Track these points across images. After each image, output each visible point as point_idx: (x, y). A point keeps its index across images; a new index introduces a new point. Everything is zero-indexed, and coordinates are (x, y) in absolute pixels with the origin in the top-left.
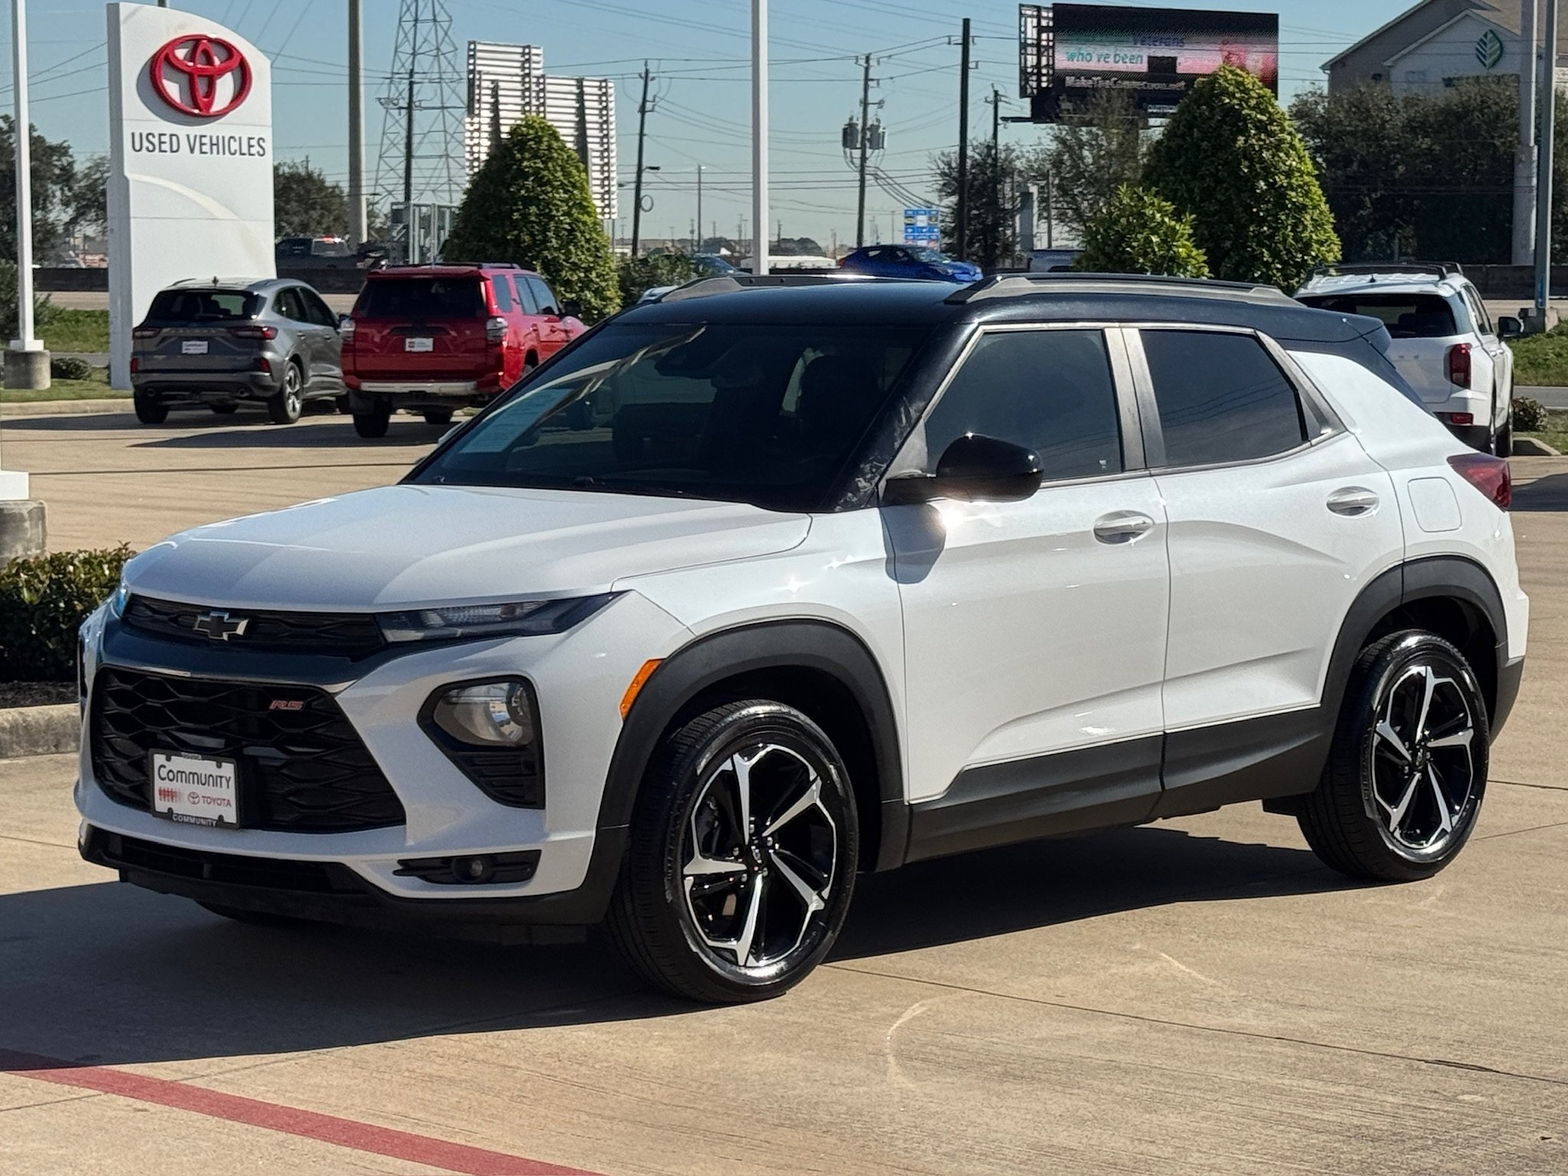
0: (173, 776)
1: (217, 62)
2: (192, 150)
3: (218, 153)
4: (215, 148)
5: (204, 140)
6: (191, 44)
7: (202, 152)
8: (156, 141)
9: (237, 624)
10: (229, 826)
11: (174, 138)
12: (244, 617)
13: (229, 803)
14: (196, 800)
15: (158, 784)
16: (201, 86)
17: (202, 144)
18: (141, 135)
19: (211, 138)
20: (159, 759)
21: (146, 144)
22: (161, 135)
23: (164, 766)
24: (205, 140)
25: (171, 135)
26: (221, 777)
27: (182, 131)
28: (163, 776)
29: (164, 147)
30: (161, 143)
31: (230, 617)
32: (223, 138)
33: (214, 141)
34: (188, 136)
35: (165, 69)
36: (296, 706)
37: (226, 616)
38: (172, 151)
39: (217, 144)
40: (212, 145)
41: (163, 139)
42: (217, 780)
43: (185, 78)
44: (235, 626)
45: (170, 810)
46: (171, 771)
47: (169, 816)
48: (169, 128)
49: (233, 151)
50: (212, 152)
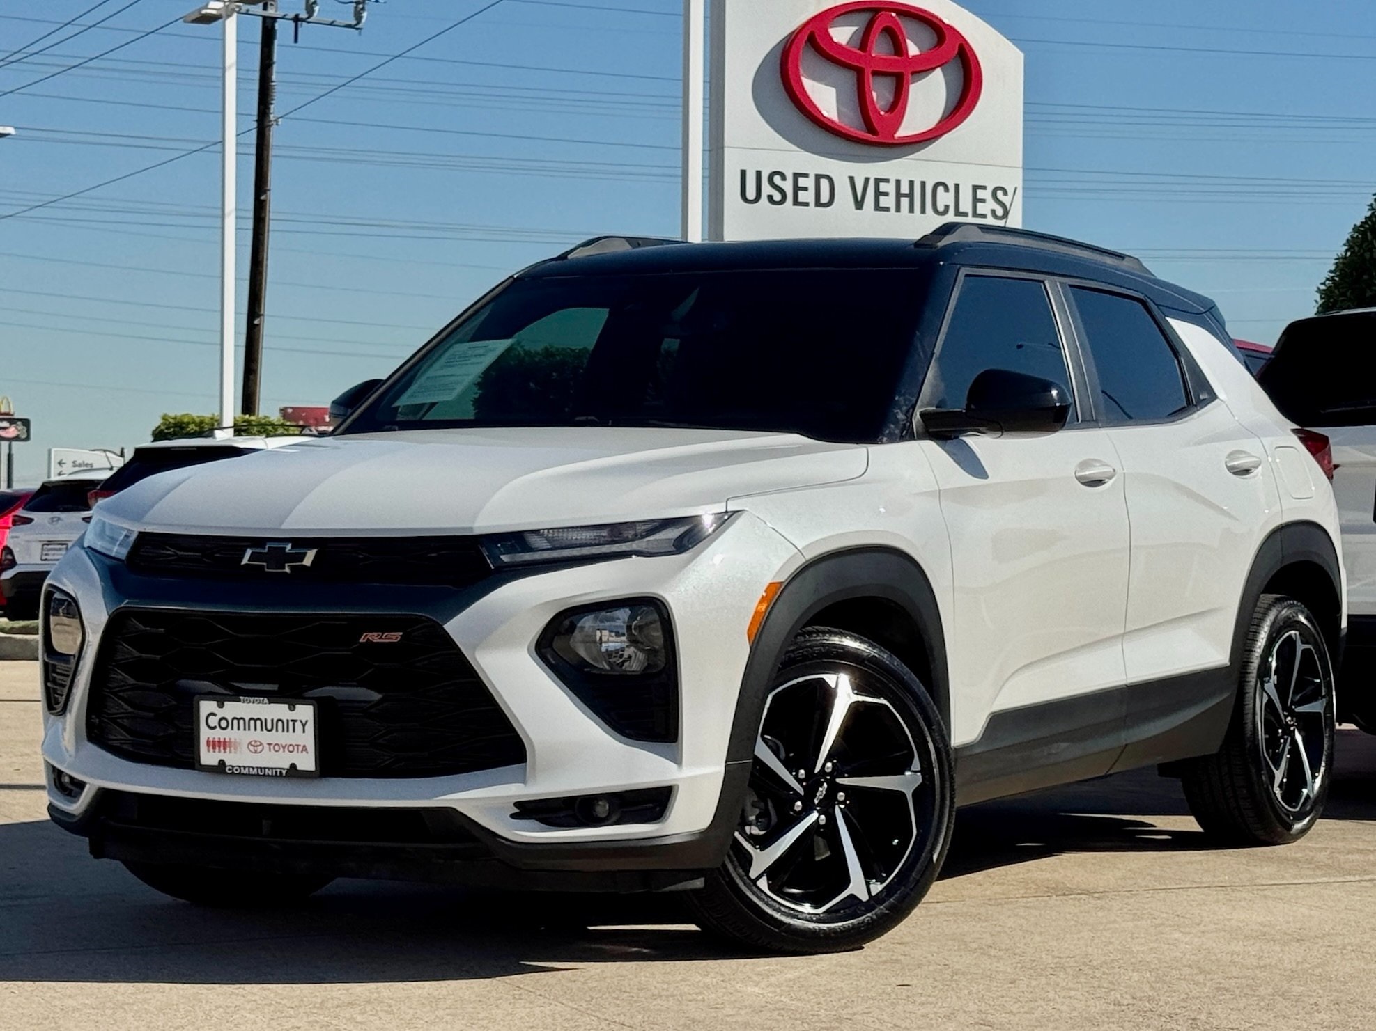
0: (225, 723)
1: (913, 50)
2: (859, 204)
3: (911, 210)
4: (905, 202)
5: (883, 187)
6: (865, 17)
7: (877, 207)
8: (788, 186)
9: (305, 554)
10: (305, 775)
11: (824, 183)
12: (312, 547)
13: (304, 749)
14: (260, 748)
15: (205, 734)
16: (880, 94)
17: (878, 194)
18: (759, 174)
19: (898, 182)
20: (206, 707)
21: (767, 189)
22: (796, 176)
23: (214, 714)
24: (889, 188)
25: (818, 177)
26: (294, 721)
27: (840, 170)
28: (212, 725)
29: (802, 196)
30: (796, 189)
31: (292, 547)
32: (923, 184)
33: (905, 189)
34: (852, 179)
35: (807, 60)
36: (394, 637)
37: (289, 547)
38: (818, 203)
39: (910, 195)
40: (899, 195)
41: (802, 182)
42: (288, 725)
43: (848, 78)
44: (303, 556)
45: (222, 763)
46: (223, 718)
47: (220, 769)
48: (814, 164)
49: (941, 208)
50: (898, 209)
